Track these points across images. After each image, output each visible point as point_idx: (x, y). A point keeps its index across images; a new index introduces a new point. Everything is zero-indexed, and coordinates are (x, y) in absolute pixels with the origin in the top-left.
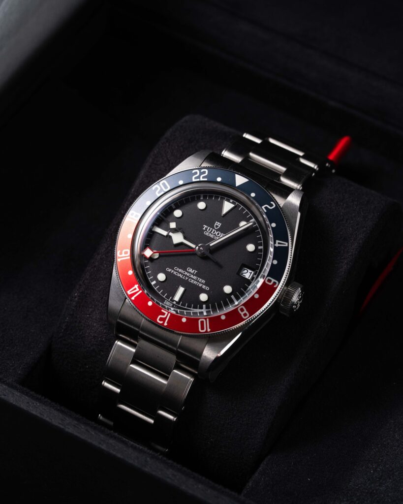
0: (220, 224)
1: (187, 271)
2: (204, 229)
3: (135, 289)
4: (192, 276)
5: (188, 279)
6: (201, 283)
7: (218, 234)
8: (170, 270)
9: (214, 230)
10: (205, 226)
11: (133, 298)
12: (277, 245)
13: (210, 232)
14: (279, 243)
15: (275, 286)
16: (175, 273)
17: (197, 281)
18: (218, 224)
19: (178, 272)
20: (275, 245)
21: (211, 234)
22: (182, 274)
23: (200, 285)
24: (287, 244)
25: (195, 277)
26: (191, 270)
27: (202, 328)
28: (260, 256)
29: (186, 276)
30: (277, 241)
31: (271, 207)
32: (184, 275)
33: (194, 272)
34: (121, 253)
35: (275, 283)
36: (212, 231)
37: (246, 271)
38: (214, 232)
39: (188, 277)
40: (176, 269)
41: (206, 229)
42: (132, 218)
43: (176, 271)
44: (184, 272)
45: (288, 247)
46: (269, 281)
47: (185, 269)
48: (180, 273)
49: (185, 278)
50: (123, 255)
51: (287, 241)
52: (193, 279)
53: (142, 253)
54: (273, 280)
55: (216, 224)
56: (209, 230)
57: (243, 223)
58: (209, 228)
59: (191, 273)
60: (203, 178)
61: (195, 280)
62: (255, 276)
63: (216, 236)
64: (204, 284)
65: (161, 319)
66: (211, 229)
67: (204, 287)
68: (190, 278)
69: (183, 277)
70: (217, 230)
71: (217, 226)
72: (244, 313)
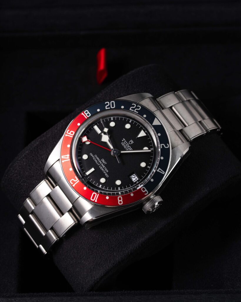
0: (133, 142)
1: (101, 160)
2: (123, 141)
3: (67, 157)
4: (102, 165)
5: (99, 165)
6: (105, 171)
7: (129, 147)
8: (92, 155)
9: (128, 144)
10: (124, 139)
11: (63, 161)
12: (158, 171)
13: (125, 144)
14: (160, 170)
15: (145, 194)
16: (94, 158)
17: (104, 169)
18: (132, 142)
19: (96, 158)
20: (157, 170)
21: (125, 145)
22: (97, 161)
23: (105, 172)
24: (164, 172)
25: (104, 166)
26: (103, 161)
27: (93, 198)
28: (146, 172)
29: (99, 163)
30: (159, 169)
31: (166, 146)
32: (98, 162)
33: (105, 163)
34: (69, 132)
35: (146, 192)
36: (127, 144)
37: (134, 177)
38: (127, 145)
39: (100, 164)
40: (96, 156)
41: (124, 141)
42: (85, 115)
43: (95, 157)
44: (99, 160)
45: (163, 175)
46: (144, 189)
47: (100, 159)
48: (97, 160)
49: (98, 164)
50: (70, 134)
51: (165, 171)
52: (102, 167)
53: (81, 138)
54: (146, 190)
55: (130, 141)
56: (125, 143)
57: (146, 148)
58: (126, 141)
59: (103, 163)
60: (136, 111)
61: (103, 168)
62: (137, 182)
63: (127, 148)
64: (107, 173)
65: (73, 181)
66: (127, 142)
67: (106, 174)
68: (101, 165)
69: (97, 163)
70: (130, 145)
71: (130, 143)
72: (120, 201)
